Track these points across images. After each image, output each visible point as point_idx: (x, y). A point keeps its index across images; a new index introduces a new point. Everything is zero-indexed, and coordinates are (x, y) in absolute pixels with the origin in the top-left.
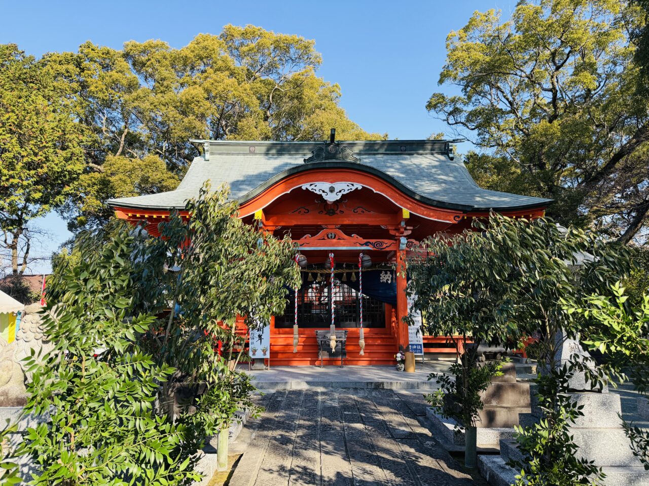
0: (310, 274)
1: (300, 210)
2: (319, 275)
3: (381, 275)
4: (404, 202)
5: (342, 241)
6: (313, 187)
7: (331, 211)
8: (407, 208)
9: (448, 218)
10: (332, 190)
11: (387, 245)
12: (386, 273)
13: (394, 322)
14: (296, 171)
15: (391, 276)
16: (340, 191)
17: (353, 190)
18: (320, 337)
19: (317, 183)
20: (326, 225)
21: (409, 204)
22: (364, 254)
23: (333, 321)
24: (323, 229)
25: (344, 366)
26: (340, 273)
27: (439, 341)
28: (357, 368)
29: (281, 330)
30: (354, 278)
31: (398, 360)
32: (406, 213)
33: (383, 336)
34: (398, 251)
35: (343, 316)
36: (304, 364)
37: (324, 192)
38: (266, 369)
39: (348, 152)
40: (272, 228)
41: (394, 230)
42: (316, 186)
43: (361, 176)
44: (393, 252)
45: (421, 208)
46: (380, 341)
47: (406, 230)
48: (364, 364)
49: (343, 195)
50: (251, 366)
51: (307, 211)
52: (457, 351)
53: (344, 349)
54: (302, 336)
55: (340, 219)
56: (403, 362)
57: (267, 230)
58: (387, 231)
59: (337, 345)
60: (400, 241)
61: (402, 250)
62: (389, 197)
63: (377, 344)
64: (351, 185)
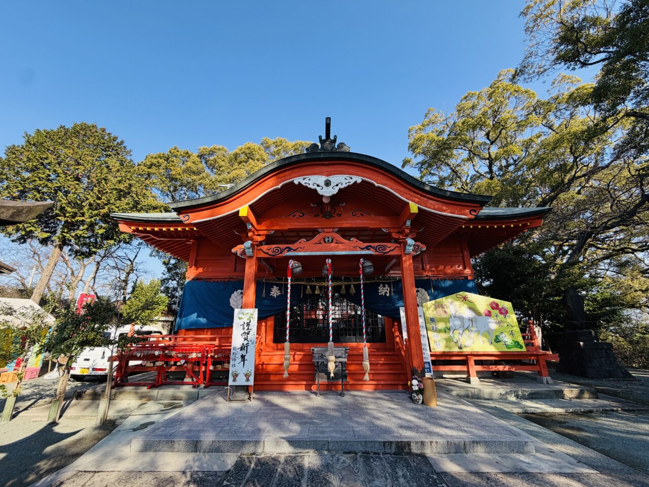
0: (308, 287)
1: (295, 214)
2: (317, 287)
3: (379, 288)
4: (411, 196)
5: (340, 245)
6: (306, 181)
7: (328, 214)
8: (413, 201)
9: (463, 211)
10: (328, 183)
11: (391, 248)
12: (384, 286)
13: (397, 336)
15: (389, 289)
16: (337, 185)
17: (352, 183)
18: (317, 356)
19: (310, 177)
20: (322, 228)
21: (418, 198)
22: (364, 259)
23: (331, 338)
24: (319, 233)
25: (345, 392)
26: (338, 286)
27: (448, 358)
28: (361, 397)
29: (280, 346)
30: (353, 291)
31: (414, 389)
32: (414, 208)
33: (387, 353)
34: (403, 255)
35: (342, 330)
36: (298, 389)
37: (318, 186)
38: (249, 398)
39: (345, 149)
40: (265, 232)
41: (397, 233)
42: (310, 180)
43: (360, 169)
44: (394, 261)
45: (431, 201)
46: (383, 359)
47: (411, 232)
48: (369, 388)
49: (340, 190)
50: (230, 395)
51: (302, 215)
52: (468, 368)
53: (345, 370)
54: (298, 353)
55: (338, 222)
56: (421, 391)
57: (259, 235)
58: (389, 234)
59: (336, 366)
60: (405, 243)
61: (408, 254)
62: (393, 190)
63: (381, 362)
64: (349, 178)
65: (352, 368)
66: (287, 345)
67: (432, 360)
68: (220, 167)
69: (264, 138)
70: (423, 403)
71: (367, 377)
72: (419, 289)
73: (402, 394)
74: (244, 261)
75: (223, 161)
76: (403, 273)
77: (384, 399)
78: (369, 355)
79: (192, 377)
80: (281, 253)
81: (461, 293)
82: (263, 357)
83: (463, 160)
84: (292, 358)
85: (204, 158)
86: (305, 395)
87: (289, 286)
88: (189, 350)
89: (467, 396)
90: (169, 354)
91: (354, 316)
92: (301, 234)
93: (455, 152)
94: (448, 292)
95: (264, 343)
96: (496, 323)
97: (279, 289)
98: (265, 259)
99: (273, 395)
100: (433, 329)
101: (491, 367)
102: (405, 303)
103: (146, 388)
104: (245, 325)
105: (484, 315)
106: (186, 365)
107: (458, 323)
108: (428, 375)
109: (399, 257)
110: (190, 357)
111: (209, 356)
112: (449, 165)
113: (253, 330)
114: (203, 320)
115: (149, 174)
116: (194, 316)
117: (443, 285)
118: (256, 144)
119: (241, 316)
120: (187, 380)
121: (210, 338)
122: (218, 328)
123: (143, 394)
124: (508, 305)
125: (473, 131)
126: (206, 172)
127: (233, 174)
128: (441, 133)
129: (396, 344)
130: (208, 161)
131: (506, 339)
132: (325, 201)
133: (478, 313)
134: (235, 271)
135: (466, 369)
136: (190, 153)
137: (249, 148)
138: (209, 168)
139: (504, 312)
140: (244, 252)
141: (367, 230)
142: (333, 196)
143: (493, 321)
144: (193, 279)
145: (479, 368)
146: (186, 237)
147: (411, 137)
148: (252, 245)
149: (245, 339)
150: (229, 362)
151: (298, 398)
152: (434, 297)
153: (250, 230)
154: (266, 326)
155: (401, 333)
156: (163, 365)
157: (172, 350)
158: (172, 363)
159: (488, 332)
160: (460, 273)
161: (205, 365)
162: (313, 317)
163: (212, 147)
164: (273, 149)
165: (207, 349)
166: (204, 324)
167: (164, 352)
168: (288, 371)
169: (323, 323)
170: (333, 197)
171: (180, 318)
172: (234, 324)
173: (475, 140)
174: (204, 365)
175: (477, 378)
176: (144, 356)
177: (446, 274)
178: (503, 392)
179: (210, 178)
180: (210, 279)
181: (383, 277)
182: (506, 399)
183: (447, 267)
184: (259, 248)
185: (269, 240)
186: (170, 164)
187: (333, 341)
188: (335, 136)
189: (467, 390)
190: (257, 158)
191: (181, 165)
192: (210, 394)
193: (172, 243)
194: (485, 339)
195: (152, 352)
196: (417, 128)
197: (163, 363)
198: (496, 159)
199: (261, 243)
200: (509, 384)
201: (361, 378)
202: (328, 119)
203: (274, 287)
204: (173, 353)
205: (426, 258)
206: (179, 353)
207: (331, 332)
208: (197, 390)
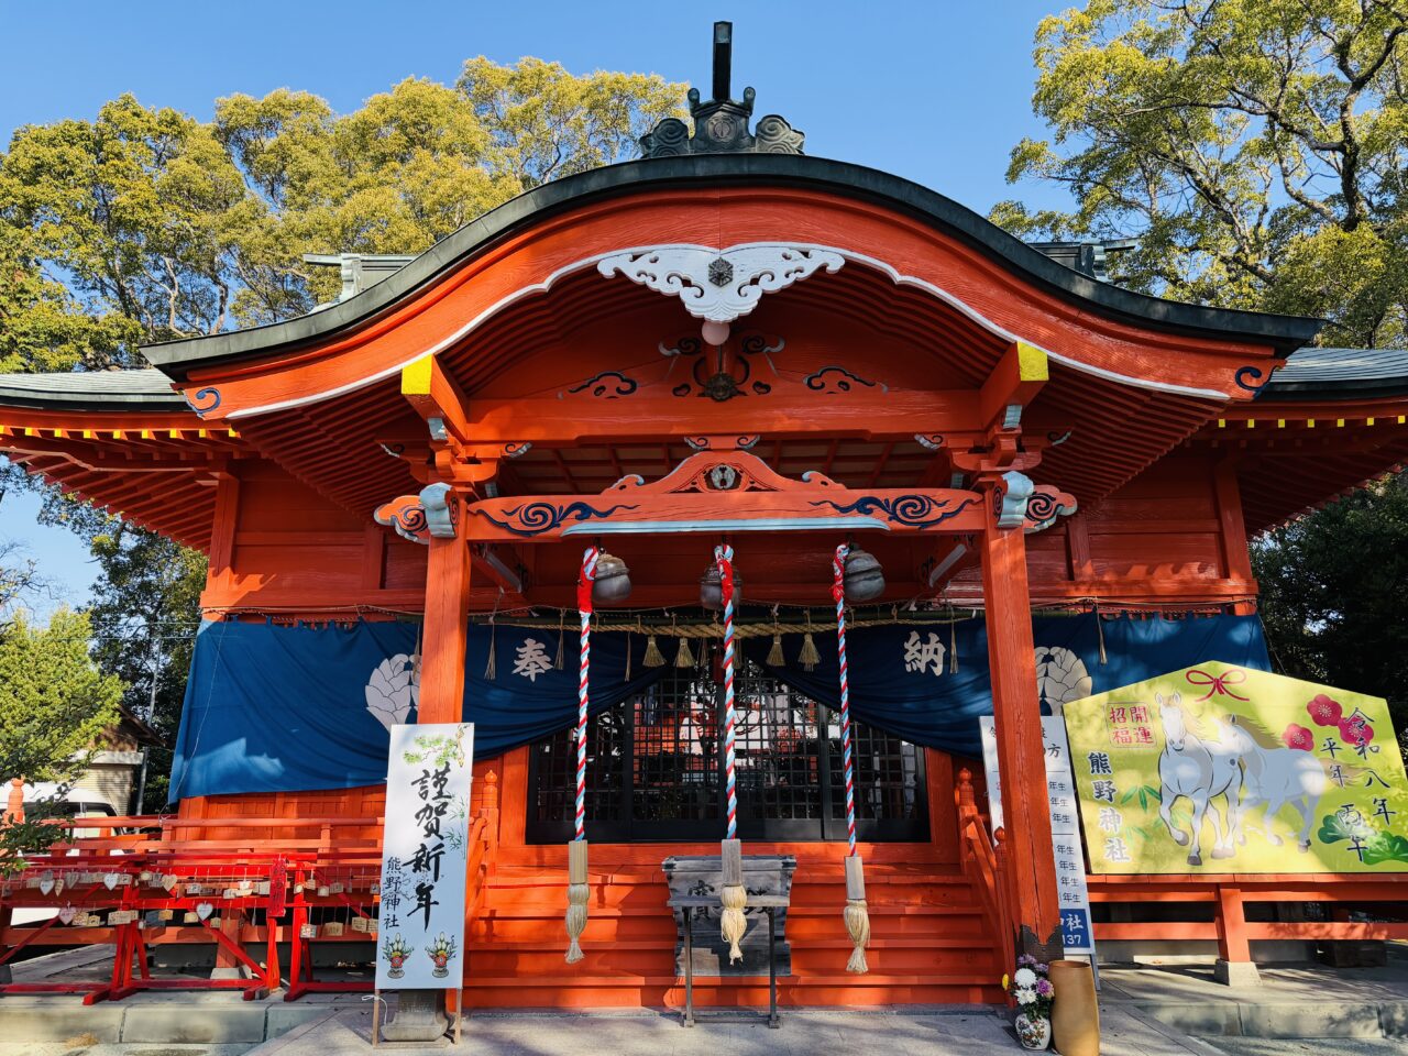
0: (652, 643)
1: (603, 381)
2: (683, 643)
3: (907, 646)
4: (1025, 317)
5: (765, 497)
6: (643, 264)
7: (722, 383)
8: (1032, 337)
9: (1211, 376)
10: (720, 275)
11: (947, 508)
12: (925, 640)
13: (969, 820)
14: (571, 194)
15: (942, 649)
16: (755, 281)
17: (808, 272)
18: (683, 888)
19: (659, 250)
20: (702, 436)
21: (1048, 325)
22: (851, 549)
23: (733, 824)
24: (691, 452)
25: (781, 1012)
26: (759, 637)
27: (1148, 897)
28: (837, 1027)
29: (549, 852)
30: (810, 655)
31: (1022, 1002)
32: (1033, 362)
33: (932, 878)
34: (990, 533)
35: (771, 794)
36: (617, 1004)
37: (686, 283)
38: (449, 1034)
39: (785, 140)
40: (496, 451)
41: (973, 450)
42: (655, 261)
43: (841, 218)
44: (960, 550)
45: (1096, 338)
46: (919, 901)
47: (1021, 449)
48: (864, 1000)
49: (765, 297)
50: (381, 1024)
51: (627, 386)
52: (1222, 930)
53: (782, 938)
54: (617, 878)
55: (758, 414)
56: (1045, 1007)
57: (473, 461)
58: (942, 457)
59: (751, 924)
60: (1000, 490)
61: (1010, 528)
62: (960, 295)
63: (909, 910)
64: (796, 255)
65: (806, 930)
66: (578, 849)
67: (1092, 905)
68: (305, 177)
69: (473, 61)
70: (1052, 1045)
71: (858, 961)
72: (1055, 650)
73: (982, 1018)
74: (422, 552)
75: (314, 151)
76: (988, 594)
77: (918, 1036)
78: (866, 885)
79: (238, 964)
80: (554, 524)
81: (1202, 666)
82: (490, 893)
83: (1246, 148)
84: (594, 895)
85: (239, 139)
86: (645, 1023)
87: (584, 642)
88: (228, 870)
89: (1211, 1027)
90: (154, 885)
91: (813, 747)
92: (624, 454)
93: (1214, 117)
94: (1158, 661)
95: (493, 844)
96: (1327, 773)
97: (545, 652)
98: (496, 546)
99: (531, 1022)
100: (1100, 795)
101: (1302, 926)
102: (997, 701)
103: (81, 1000)
104: (430, 782)
105: (1285, 745)
106: (215, 922)
107: (1188, 771)
108: (1073, 954)
109: (977, 539)
110: (228, 895)
111: (299, 889)
112: (1188, 170)
113: (457, 799)
114: (268, 764)
115: (29, 208)
116: (234, 752)
117: (1142, 635)
118: (441, 86)
119: (415, 749)
120: (222, 973)
121: (298, 828)
122: (326, 792)
123: (71, 1023)
124: (1374, 708)
125: (1287, 36)
126: (248, 198)
127: (354, 207)
128: (1161, 42)
129: (964, 847)
130: (255, 153)
131: (1360, 831)
132: (711, 337)
133: (1262, 737)
134: (382, 586)
135: (1215, 937)
136: (184, 121)
137: (413, 103)
138: (258, 180)
139: (1357, 733)
140: (419, 522)
141: (862, 441)
142: (741, 319)
143: (1318, 765)
144: (229, 617)
145: (1260, 930)
146: (199, 460)
147: (1045, 59)
148: (451, 498)
149: (432, 831)
150: (372, 912)
151: (619, 1031)
152: (1107, 680)
153: (442, 444)
154: (499, 784)
155: (984, 808)
156: (134, 923)
157: (165, 871)
158: (167, 914)
159: (1298, 804)
160: (1206, 592)
161: (285, 921)
162: (669, 747)
163: (268, 97)
164: (508, 106)
165: (292, 865)
166: (272, 779)
167: (136, 876)
168: (582, 941)
169: (706, 771)
170: (738, 326)
171: (187, 756)
172: (390, 779)
173: (1295, 73)
174: (280, 922)
175: (1253, 965)
176: (65, 891)
177: (1153, 596)
178: (1339, 1014)
179: (265, 223)
180: (292, 614)
181: (920, 608)
182: (1347, 1036)
183: (1158, 573)
184: (474, 507)
185: (512, 478)
186: (108, 167)
187: (737, 835)
188: (749, 91)
189: (1212, 1007)
190: (445, 141)
191: (150, 168)
192: (307, 1019)
193: (145, 484)
194: (1284, 830)
195: (94, 878)
196: (1068, 25)
197: (134, 915)
198: (1372, 146)
199: (479, 491)
200: (1363, 986)
201: (839, 965)
202: (723, 28)
203: (530, 642)
204: (170, 882)
205: (1080, 536)
206: (191, 880)
207: (733, 802)
208: (263, 1009)
